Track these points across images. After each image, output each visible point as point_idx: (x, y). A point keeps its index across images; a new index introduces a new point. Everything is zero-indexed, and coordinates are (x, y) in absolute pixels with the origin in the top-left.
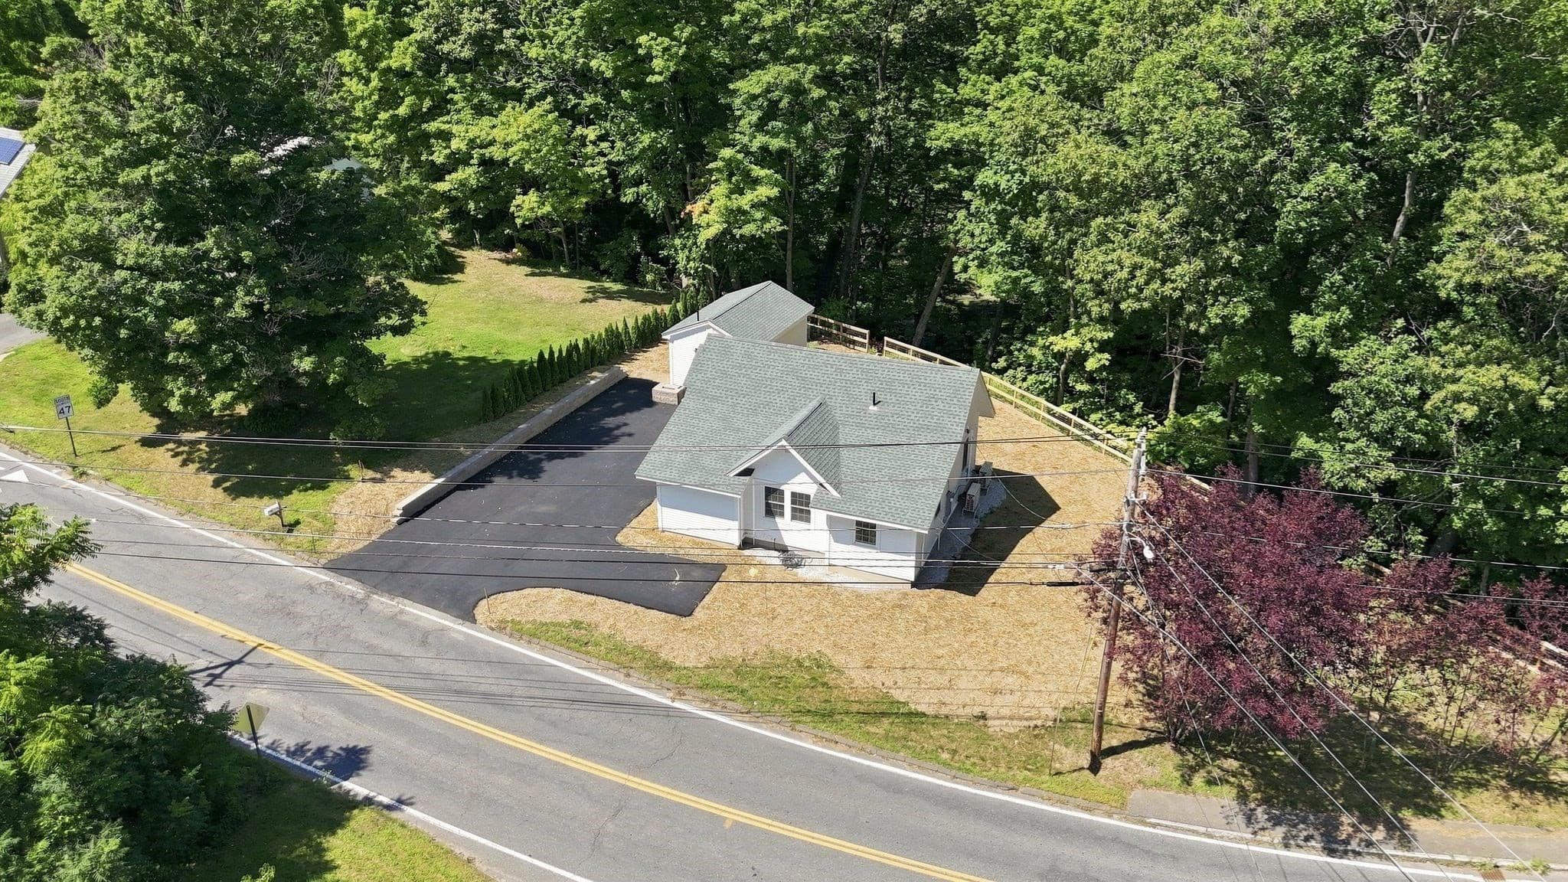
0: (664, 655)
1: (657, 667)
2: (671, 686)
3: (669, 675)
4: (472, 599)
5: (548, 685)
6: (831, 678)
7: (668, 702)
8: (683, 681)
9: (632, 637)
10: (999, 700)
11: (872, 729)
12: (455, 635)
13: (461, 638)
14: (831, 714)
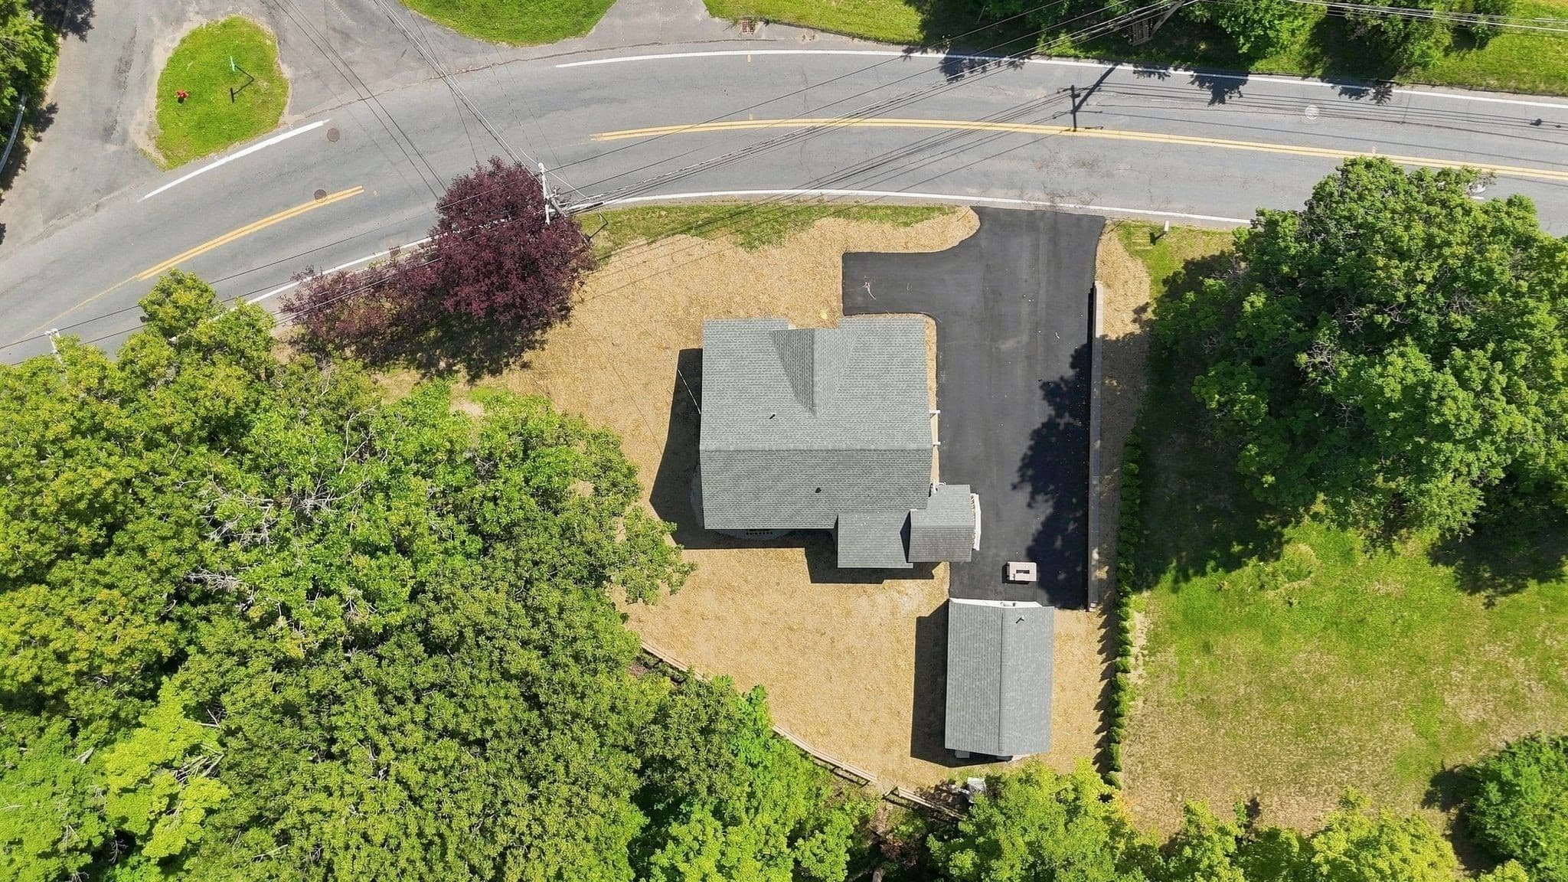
0: (841, 220)
1: (842, 212)
2: (830, 204)
3: (833, 210)
4: (986, 226)
5: (893, 174)
6: (740, 238)
7: (824, 191)
8: (822, 209)
9: (867, 226)
10: (642, 258)
11: (706, 215)
12: (974, 191)
13: (969, 190)
14: (731, 216)
